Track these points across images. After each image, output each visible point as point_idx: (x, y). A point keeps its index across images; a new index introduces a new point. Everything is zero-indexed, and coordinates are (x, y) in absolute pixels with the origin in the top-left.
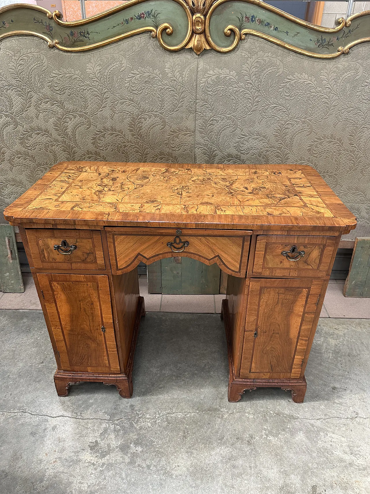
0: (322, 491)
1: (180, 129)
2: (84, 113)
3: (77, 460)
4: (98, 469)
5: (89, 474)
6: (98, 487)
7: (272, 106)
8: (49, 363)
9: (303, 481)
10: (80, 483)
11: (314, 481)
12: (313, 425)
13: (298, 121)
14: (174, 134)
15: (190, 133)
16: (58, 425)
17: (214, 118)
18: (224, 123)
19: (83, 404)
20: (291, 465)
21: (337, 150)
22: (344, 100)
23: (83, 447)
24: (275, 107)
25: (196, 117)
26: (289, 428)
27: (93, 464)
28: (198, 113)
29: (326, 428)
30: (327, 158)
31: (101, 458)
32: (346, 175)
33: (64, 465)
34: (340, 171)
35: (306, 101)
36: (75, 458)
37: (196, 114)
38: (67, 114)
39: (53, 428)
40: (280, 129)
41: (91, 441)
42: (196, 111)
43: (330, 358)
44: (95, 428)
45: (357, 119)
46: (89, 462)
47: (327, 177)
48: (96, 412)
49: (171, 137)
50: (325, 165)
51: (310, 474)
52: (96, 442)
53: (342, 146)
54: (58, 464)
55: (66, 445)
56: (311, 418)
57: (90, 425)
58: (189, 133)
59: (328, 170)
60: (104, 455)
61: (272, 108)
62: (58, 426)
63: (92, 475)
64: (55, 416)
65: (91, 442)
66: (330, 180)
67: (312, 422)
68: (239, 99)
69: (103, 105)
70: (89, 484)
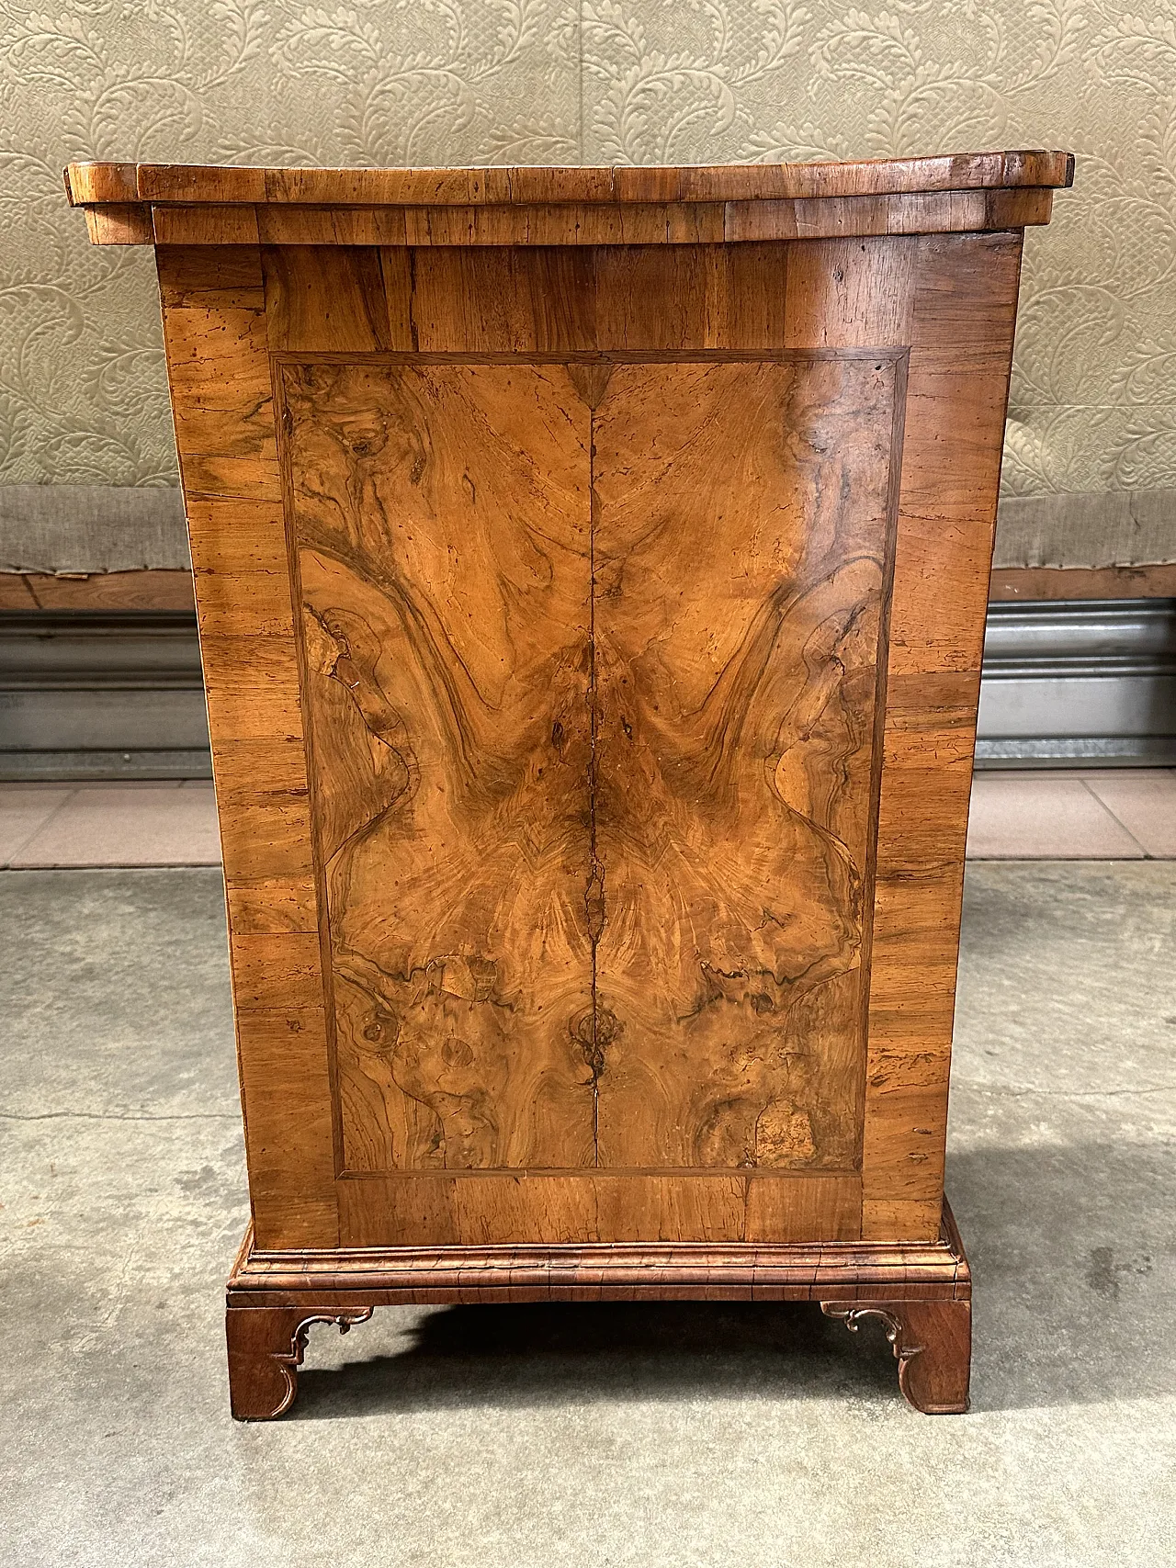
0: (1135, 1261)
1: (525, 127)
2: (176, 80)
3: (127, 1215)
4: (214, 1235)
5: (178, 1246)
6: (214, 1277)
7: (854, 38)
8: (12, 991)
9: (1053, 1239)
10: (139, 1268)
11: (1101, 1237)
12: (1089, 1108)
13: (951, 89)
14: (503, 146)
15: (563, 142)
16: (47, 1136)
17: (648, 83)
18: (684, 99)
19: (151, 1083)
20: (1003, 1203)
21: (1106, 194)
22: (1106, 8)
23: (150, 1184)
24: (865, 38)
25: (581, 81)
26: (993, 1117)
27: (195, 1223)
28: (589, 68)
29: (1147, 1112)
30: (1071, 225)
31: (229, 1209)
32: (1150, 291)
33: (71, 1230)
34: (1124, 273)
35: (972, 17)
36: (121, 1210)
37: (581, 71)
38: (114, 85)
39: (25, 1145)
40: (890, 120)
41: (185, 1169)
42: (581, 61)
43: (1156, 950)
44: (202, 1137)
45: (1158, 74)
46: (178, 1219)
47: (1080, 299)
48: (202, 1100)
49: (492, 157)
50: (1066, 251)
51: (1082, 1220)
52: (208, 1172)
53: (1121, 175)
54: (50, 1225)
55: (81, 1181)
56: (1082, 1091)
57: (178, 1132)
58: (557, 142)
59: (1080, 273)
60: (238, 1199)
61: (854, 43)
62: (47, 1140)
63: (191, 1250)
64: (34, 1115)
65: (187, 1172)
66: (1091, 312)
67: (1089, 1099)
68: (736, 15)
69: (247, 51)
70: (177, 1270)
